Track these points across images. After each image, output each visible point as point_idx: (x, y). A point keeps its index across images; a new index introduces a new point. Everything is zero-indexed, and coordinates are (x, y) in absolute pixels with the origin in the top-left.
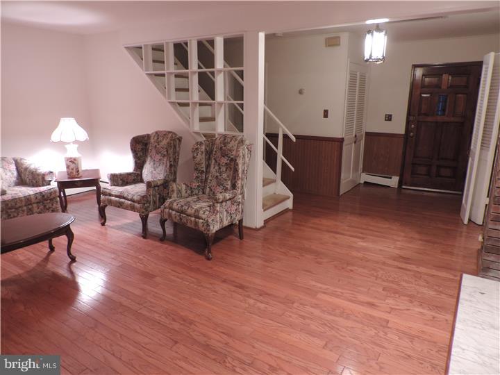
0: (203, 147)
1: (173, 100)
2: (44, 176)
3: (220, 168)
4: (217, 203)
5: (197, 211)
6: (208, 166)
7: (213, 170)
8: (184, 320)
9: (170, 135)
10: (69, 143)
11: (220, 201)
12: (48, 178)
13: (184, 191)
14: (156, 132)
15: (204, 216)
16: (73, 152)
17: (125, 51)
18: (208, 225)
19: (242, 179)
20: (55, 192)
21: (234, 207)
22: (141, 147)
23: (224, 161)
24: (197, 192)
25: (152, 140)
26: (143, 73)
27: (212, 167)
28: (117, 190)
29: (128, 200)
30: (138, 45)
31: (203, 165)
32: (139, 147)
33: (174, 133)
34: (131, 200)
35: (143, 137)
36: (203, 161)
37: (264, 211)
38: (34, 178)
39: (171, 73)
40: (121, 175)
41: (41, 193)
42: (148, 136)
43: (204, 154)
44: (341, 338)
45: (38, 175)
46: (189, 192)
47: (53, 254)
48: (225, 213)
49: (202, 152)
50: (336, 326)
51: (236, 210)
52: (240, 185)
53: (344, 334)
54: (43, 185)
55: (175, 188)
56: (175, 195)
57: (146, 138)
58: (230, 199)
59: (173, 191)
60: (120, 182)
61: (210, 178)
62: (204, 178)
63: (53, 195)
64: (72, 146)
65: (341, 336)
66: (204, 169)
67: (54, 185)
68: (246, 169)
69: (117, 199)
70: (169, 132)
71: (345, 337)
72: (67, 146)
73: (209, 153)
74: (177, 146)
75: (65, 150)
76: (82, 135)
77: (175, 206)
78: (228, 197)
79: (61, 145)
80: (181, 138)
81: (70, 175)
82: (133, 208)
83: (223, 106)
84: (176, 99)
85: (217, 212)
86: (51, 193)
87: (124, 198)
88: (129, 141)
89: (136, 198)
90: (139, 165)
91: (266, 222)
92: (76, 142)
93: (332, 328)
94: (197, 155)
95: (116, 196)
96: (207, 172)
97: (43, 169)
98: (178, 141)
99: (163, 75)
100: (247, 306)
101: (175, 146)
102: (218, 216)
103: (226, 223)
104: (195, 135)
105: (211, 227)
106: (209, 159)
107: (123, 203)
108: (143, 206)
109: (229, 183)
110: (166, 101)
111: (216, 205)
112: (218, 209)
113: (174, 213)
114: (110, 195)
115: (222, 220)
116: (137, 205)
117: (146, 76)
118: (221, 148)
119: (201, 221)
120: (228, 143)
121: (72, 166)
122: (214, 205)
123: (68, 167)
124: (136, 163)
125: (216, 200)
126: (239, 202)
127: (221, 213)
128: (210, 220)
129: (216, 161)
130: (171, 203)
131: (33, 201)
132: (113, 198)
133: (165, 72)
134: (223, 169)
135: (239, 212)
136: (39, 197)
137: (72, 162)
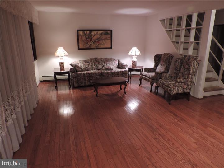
0: (180, 60)
1: (174, 40)
2: (124, 66)
3: (184, 70)
4: (177, 82)
5: (169, 84)
6: (180, 69)
7: (182, 70)
8: (149, 118)
9: (169, 55)
10: (134, 56)
11: (178, 82)
12: (125, 67)
13: (168, 77)
14: (165, 54)
15: (170, 87)
16: (135, 59)
17: (159, 21)
18: (171, 90)
19: (192, 75)
20: (127, 71)
21: (186, 86)
22: (158, 59)
23: (187, 67)
24: (174, 78)
25: (162, 57)
26: (164, 30)
27: (182, 68)
28: (145, 73)
29: (148, 77)
30: (164, 19)
31: (178, 68)
32: (157, 58)
33: (171, 54)
34: (149, 78)
35: (159, 55)
36: (179, 66)
37: (204, 92)
38: (122, 66)
39: (175, 30)
40: (148, 68)
41: (122, 71)
42: (162, 55)
43: (179, 64)
44: (205, 143)
45: (123, 65)
46: (170, 77)
47: (121, 91)
48: (180, 88)
49: (179, 62)
50: (206, 139)
51: (187, 87)
52: (190, 77)
53: (207, 142)
54: (124, 69)
55: (164, 75)
56: (164, 78)
57: (161, 56)
58: (184, 82)
59: (163, 76)
60: (148, 71)
61: (180, 73)
62: (178, 73)
63: (126, 73)
64: (135, 57)
65: (206, 143)
66: (179, 69)
67: (127, 69)
68: (195, 71)
69: (145, 77)
70: (169, 54)
71: (207, 143)
72: (133, 57)
73: (181, 63)
74: (171, 59)
75: (132, 58)
76: (138, 53)
77: (162, 82)
78: (182, 81)
79: (131, 56)
80: (173, 56)
81: (133, 67)
82: (148, 81)
83: (193, 43)
84: (176, 40)
85: (176, 86)
86: (125, 72)
87: (147, 77)
88: (154, 56)
89: (150, 77)
90: (156, 66)
91: (205, 97)
92: (136, 55)
93: (204, 139)
94: (176, 63)
95: (145, 76)
96: (179, 71)
97: (125, 64)
98: (171, 57)
99: (171, 30)
100: (173, 121)
101: (170, 59)
102: (176, 88)
103: (180, 91)
104: (179, 55)
105: (172, 92)
106: (181, 66)
107: (146, 78)
108: (152, 81)
109: (187, 76)
110: (171, 41)
111: (176, 83)
112: (177, 85)
113: (161, 84)
114: (143, 75)
115: (178, 90)
116: (150, 80)
117: (165, 31)
118: (187, 61)
119: (169, 88)
120: (190, 59)
121: (134, 63)
122: (175, 83)
123: (132, 64)
124: (155, 65)
125: (176, 81)
126: (189, 85)
127: (178, 87)
128: (172, 89)
129: (184, 67)
130: (161, 80)
131: (120, 73)
132: (144, 76)
133: (172, 29)
134: (186, 70)
135: (188, 89)
136: (122, 72)
137: (134, 62)
